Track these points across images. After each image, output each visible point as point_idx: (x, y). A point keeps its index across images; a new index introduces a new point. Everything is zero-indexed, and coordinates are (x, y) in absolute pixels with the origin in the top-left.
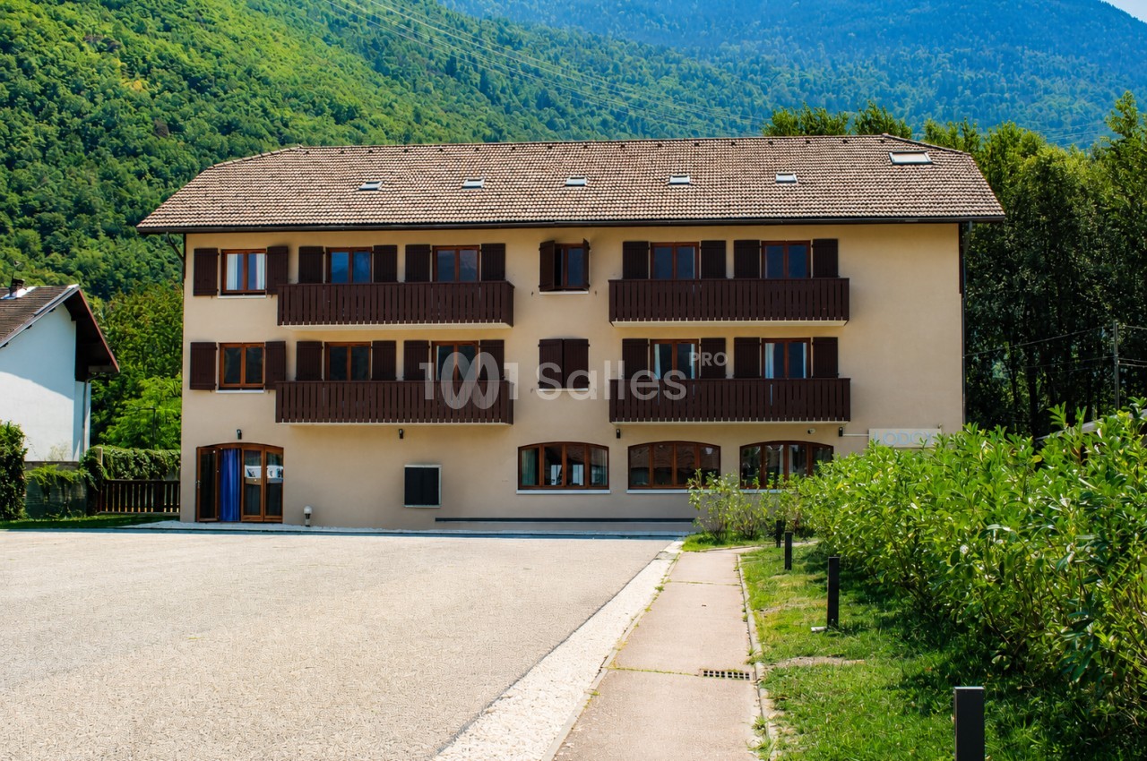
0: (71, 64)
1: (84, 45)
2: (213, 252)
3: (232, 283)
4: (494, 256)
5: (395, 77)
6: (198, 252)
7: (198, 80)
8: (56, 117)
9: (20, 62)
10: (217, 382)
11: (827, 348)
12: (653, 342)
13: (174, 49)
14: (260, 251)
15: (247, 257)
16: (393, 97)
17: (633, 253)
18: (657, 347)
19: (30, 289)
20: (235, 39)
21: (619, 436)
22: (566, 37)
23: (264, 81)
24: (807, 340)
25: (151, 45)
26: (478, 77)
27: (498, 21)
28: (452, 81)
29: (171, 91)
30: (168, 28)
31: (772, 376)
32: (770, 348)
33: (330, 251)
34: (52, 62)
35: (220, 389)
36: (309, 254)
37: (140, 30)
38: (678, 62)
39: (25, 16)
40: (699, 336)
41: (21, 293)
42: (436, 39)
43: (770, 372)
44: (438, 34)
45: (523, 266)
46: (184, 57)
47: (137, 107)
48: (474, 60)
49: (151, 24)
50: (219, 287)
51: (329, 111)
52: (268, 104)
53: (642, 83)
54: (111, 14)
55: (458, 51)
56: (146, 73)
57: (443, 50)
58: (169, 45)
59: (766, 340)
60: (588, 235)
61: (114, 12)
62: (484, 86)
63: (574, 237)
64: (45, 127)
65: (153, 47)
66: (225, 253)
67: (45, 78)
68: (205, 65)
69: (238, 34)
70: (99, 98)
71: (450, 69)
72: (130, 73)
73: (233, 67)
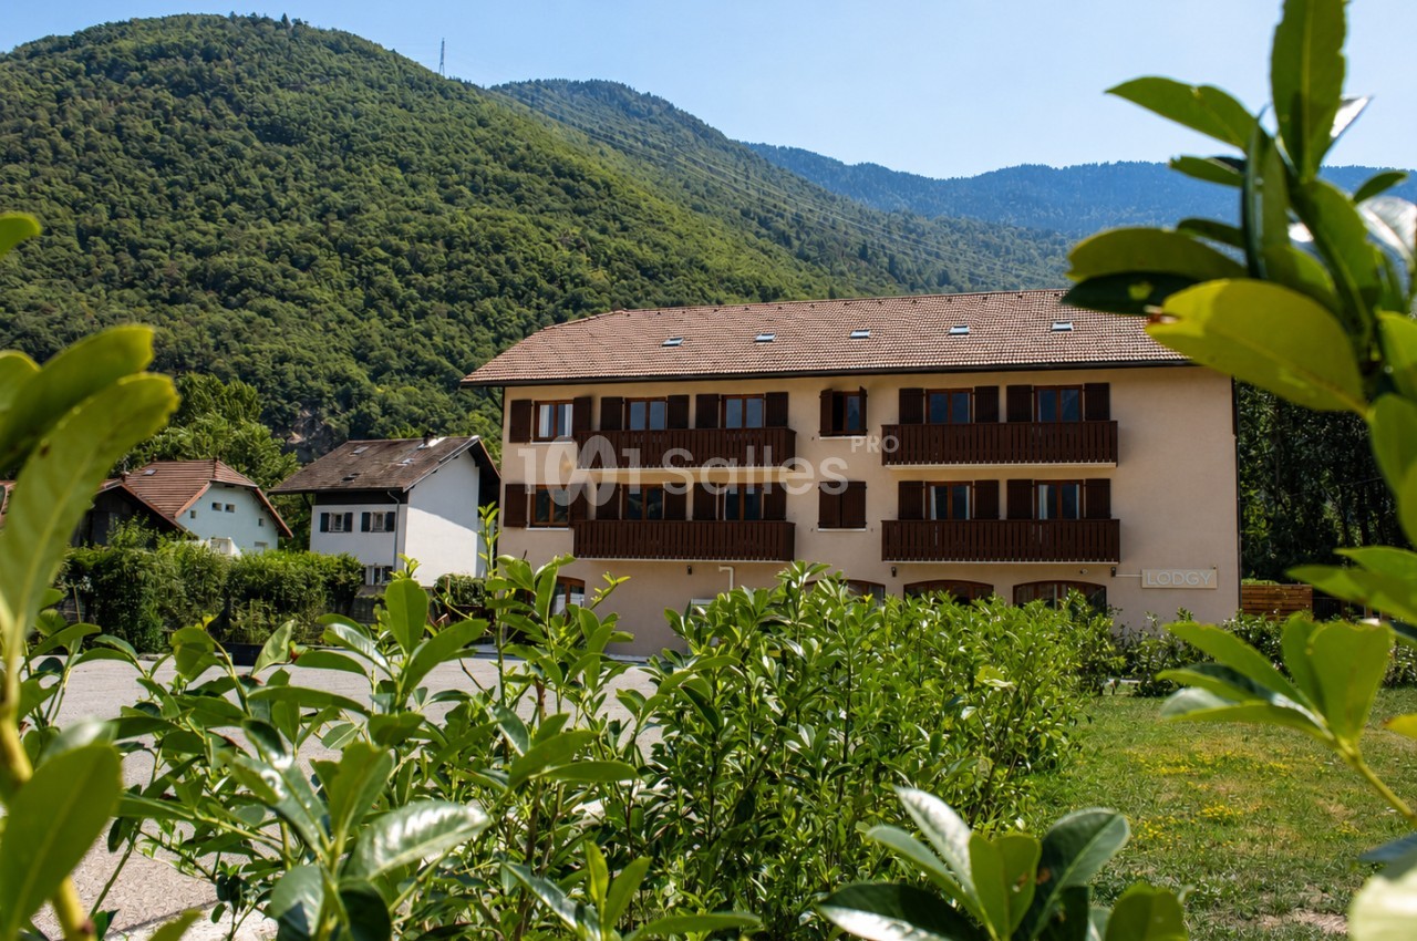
0: (546, 261)
1: (559, 245)
2: (526, 403)
3: (544, 431)
4: (777, 405)
5: (815, 263)
6: (515, 404)
7: (648, 269)
8: (534, 302)
9: (508, 261)
10: (528, 520)
11: (1100, 489)
12: (929, 484)
13: (629, 244)
14: (568, 402)
15: (557, 407)
16: (811, 278)
17: (909, 399)
18: (933, 489)
19: (441, 439)
20: (680, 236)
21: (894, 574)
22: (964, 225)
23: (704, 269)
24: (1080, 482)
25: (612, 244)
26: (886, 260)
27: (904, 214)
28: (864, 264)
29: (626, 278)
30: (625, 229)
31: (1046, 518)
32: (1044, 490)
33: (629, 401)
34: (532, 260)
35: (531, 526)
36: (611, 404)
37: (603, 231)
38: (1062, 243)
39: (514, 224)
40: (973, 479)
41: (433, 443)
42: (851, 231)
43: (1043, 514)
44: (852, 226)
45: (805, 411)
46: (636, 251)
47: (599, 293)
48: (883, 247)
49: (613, 226)
50: (532, 435)
51: (757, 292)
52: (706, 287)
53: (1031, 262)
54: (580, 220)
55: (870, 239)
56: (607, 265)
57: (856, 238)
58: (626, 243)
59: (1038, 483)
60: (866, 382)
61: (583, 218)
62: (893, 268)
63: (851, 385)
64: (525, 310)
65: (613, 245)
66: (538, 404)
67: (528, 273)
68: (656, 258)
69: (683, 231)
70: (569, 286)
71: (863, 255)
72: (595, 264)
73: (678, 259)
